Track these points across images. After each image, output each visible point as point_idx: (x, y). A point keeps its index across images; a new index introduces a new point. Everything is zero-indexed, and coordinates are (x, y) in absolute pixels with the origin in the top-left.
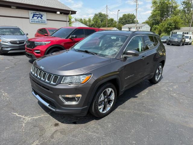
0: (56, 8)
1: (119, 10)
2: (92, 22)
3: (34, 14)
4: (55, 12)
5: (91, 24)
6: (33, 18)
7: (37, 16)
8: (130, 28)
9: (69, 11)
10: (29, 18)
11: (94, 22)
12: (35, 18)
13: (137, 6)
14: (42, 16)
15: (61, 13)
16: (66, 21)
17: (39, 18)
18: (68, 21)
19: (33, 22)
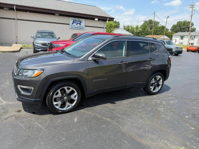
0: (95, 15)
1: (168, 17)
2: (140, 29)
3: (74, 21)
4: (94, 19)
5: (138, 31)
6: (72, 24)
7: (76, 23)
8: (182, 37)
9: (107, 18)
10: (69, 24)
11: (141, 29)
12: (75, 24)
13: (192, 12)
14: (81, 23)
15: (99, 20)
16: (103, 28)
17: (78, 25)
18: (105, 28)
19: (72, 28)
